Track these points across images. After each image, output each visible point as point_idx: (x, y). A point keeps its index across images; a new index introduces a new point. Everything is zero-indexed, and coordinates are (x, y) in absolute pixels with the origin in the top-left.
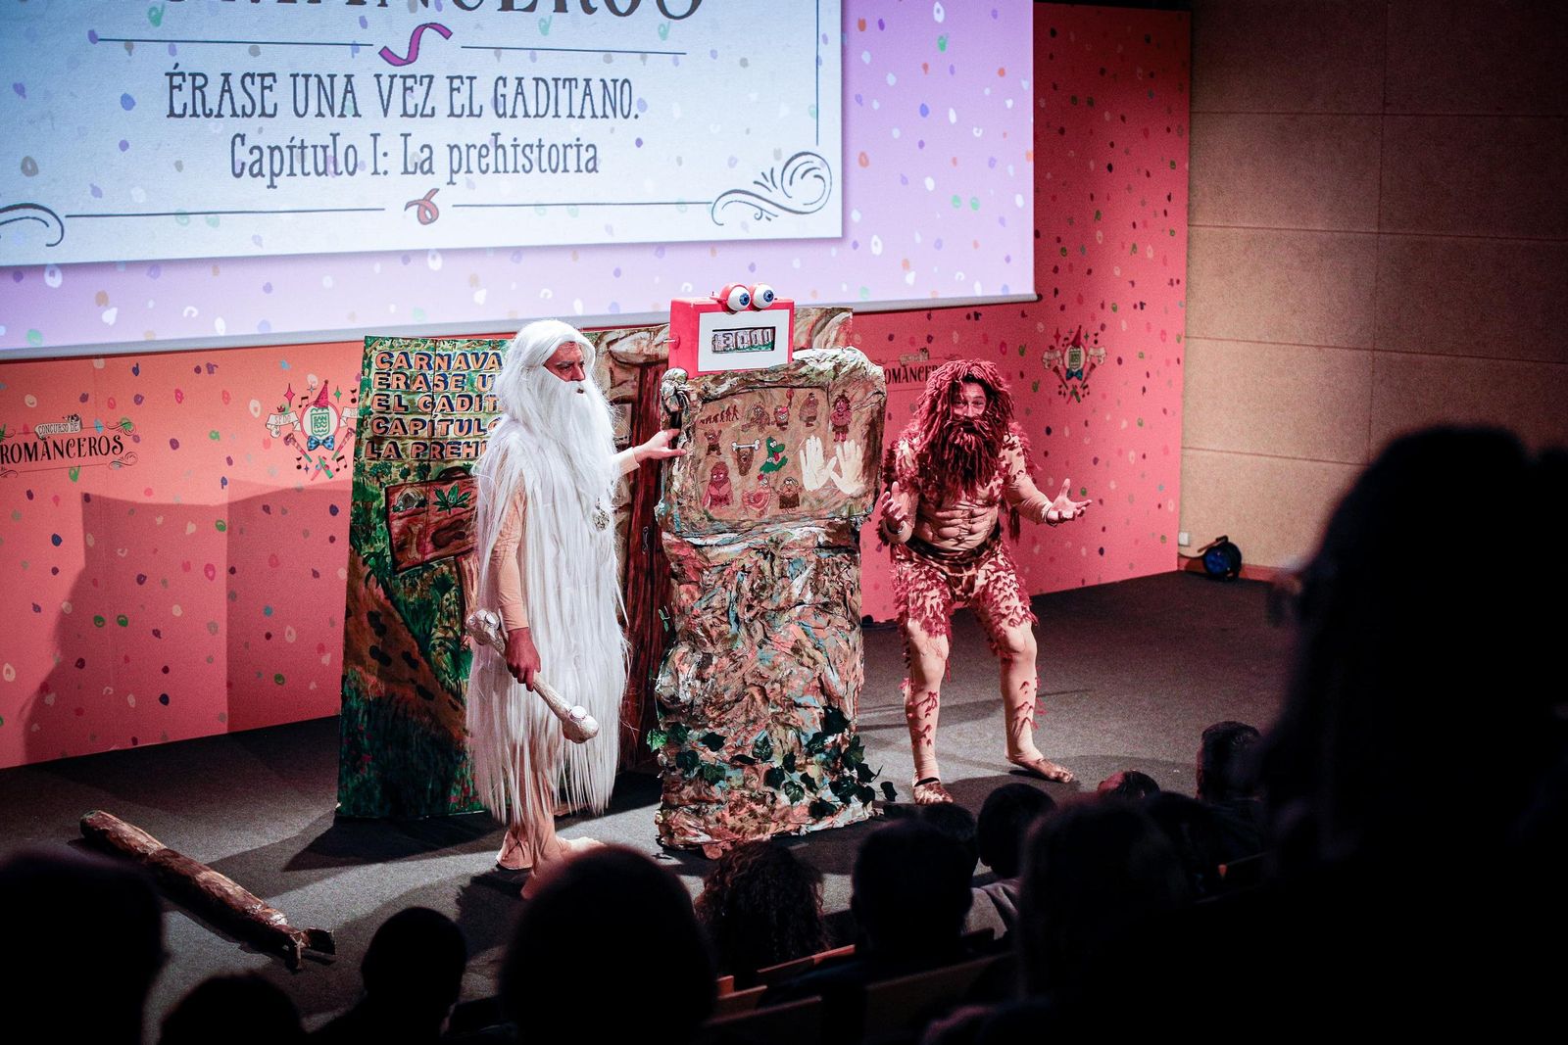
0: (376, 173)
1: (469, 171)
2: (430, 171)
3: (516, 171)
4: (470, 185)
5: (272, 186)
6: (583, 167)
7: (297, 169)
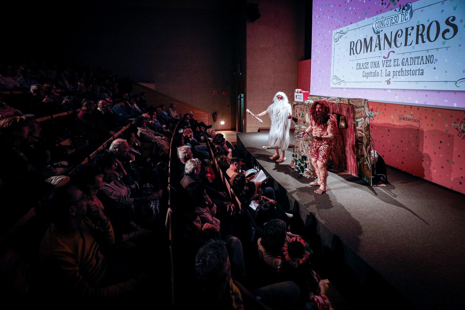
0: (381, 76)
1: (396, 76)
2: (390, 76)
3: (405, 75)
4: (396, 78)
5: (367, 78)
6: (420, 74)
7: (371, 76)
